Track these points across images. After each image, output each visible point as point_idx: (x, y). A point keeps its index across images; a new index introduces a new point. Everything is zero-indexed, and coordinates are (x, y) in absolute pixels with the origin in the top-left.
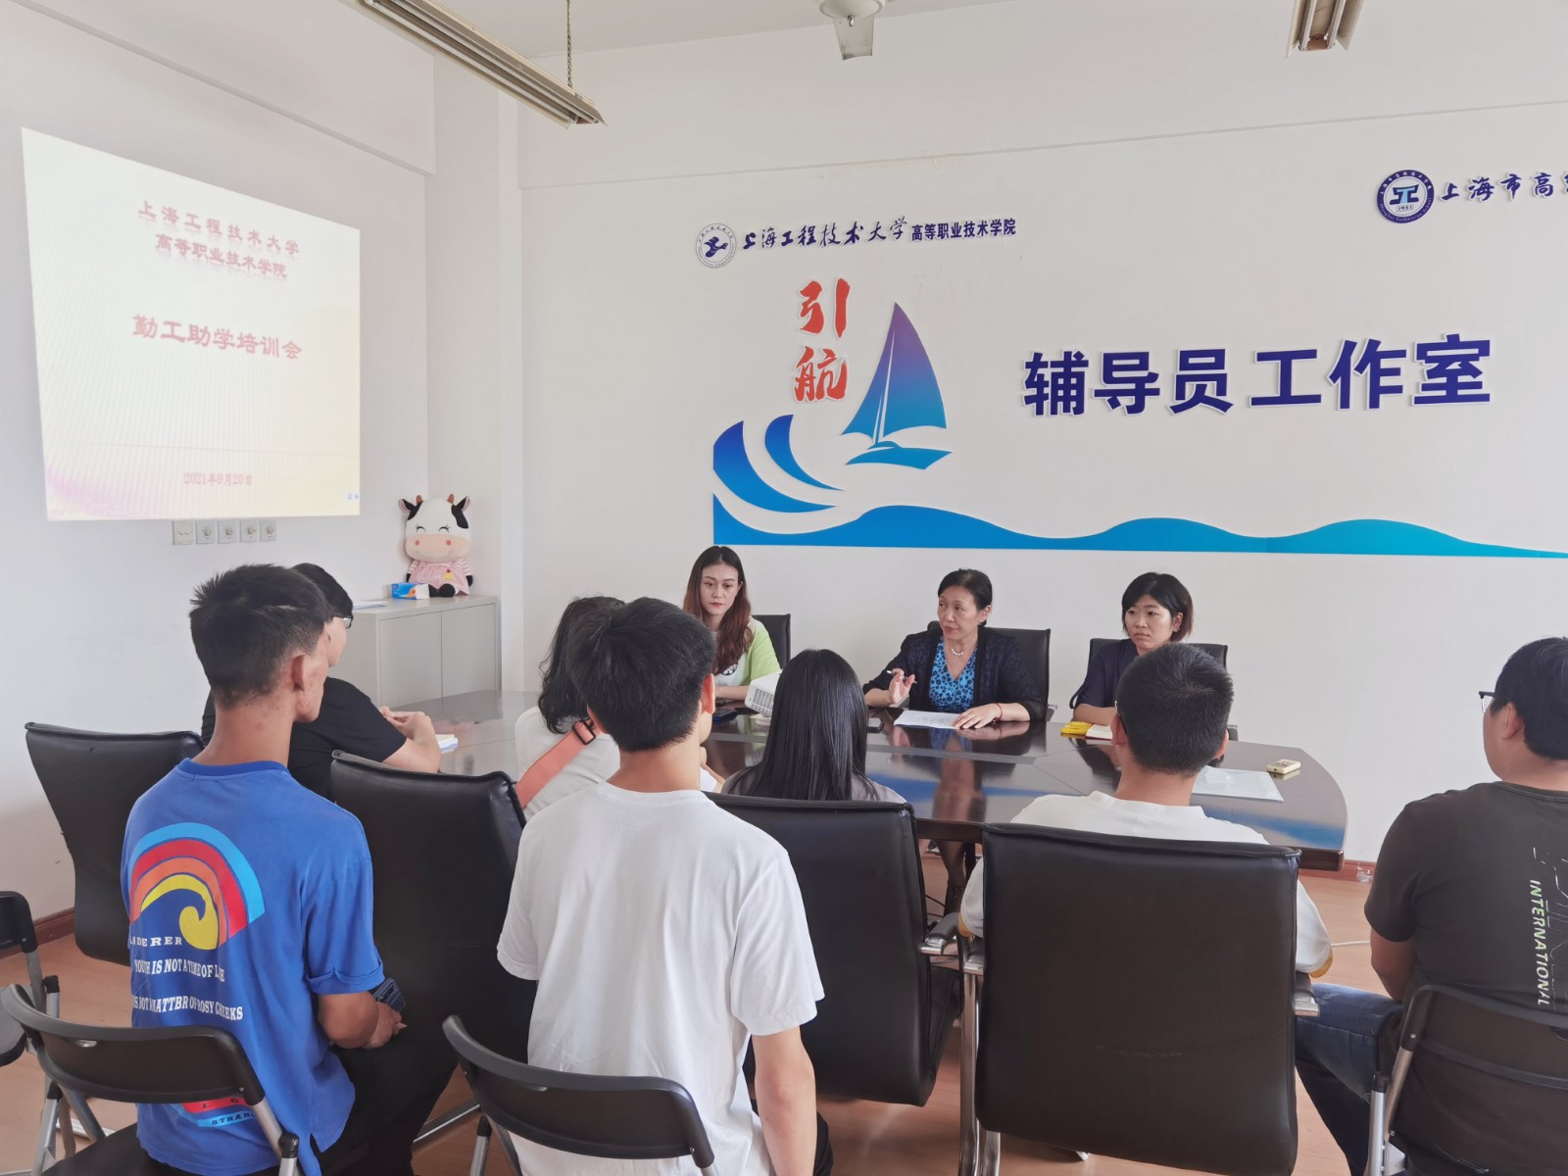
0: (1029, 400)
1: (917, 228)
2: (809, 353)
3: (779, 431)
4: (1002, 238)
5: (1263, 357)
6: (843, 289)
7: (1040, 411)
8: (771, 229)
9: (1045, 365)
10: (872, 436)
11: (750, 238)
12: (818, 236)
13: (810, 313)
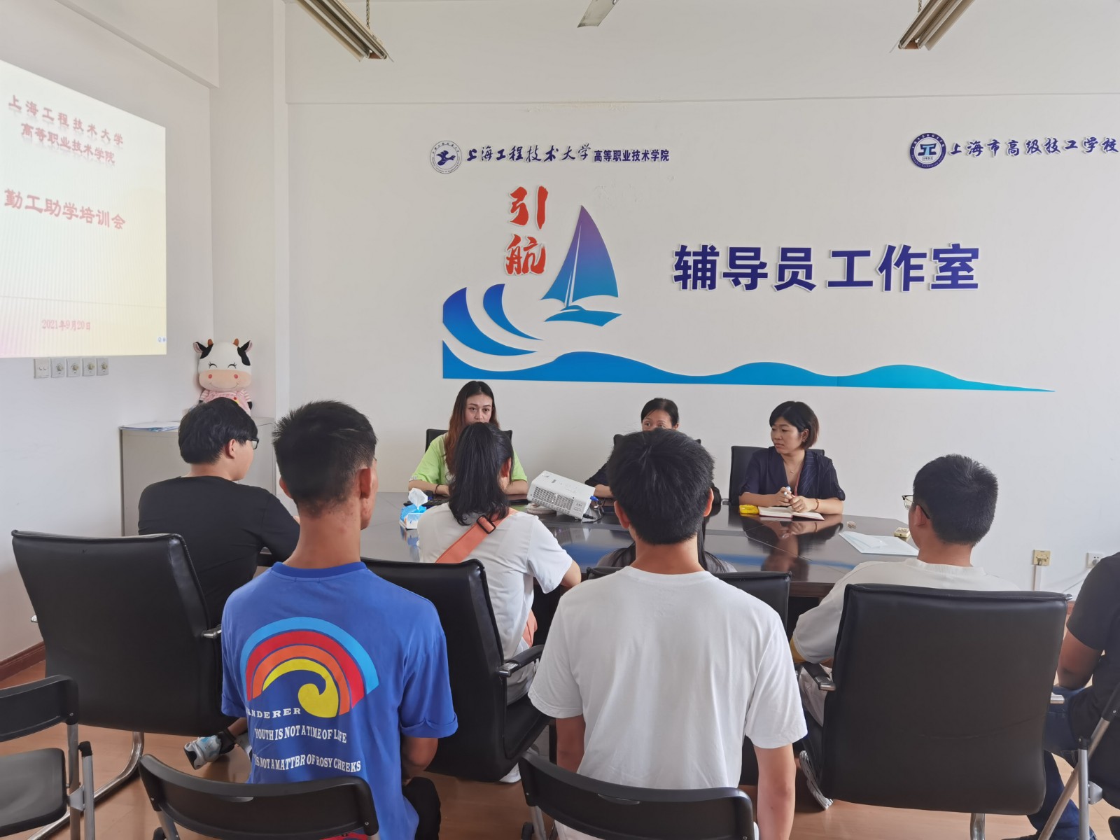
0: (677, 278)
1: (598, 153)
2: (517, 240)
3: (493, 297)
4: (660, 163)
5: (836, 254)
6: (543, 194)
7: (685, 287)
8: (488, 147)
9: (688, 254)
10: (564, 302)
11: (473, 153)
12: (524, 154)
13: (518, 210)
